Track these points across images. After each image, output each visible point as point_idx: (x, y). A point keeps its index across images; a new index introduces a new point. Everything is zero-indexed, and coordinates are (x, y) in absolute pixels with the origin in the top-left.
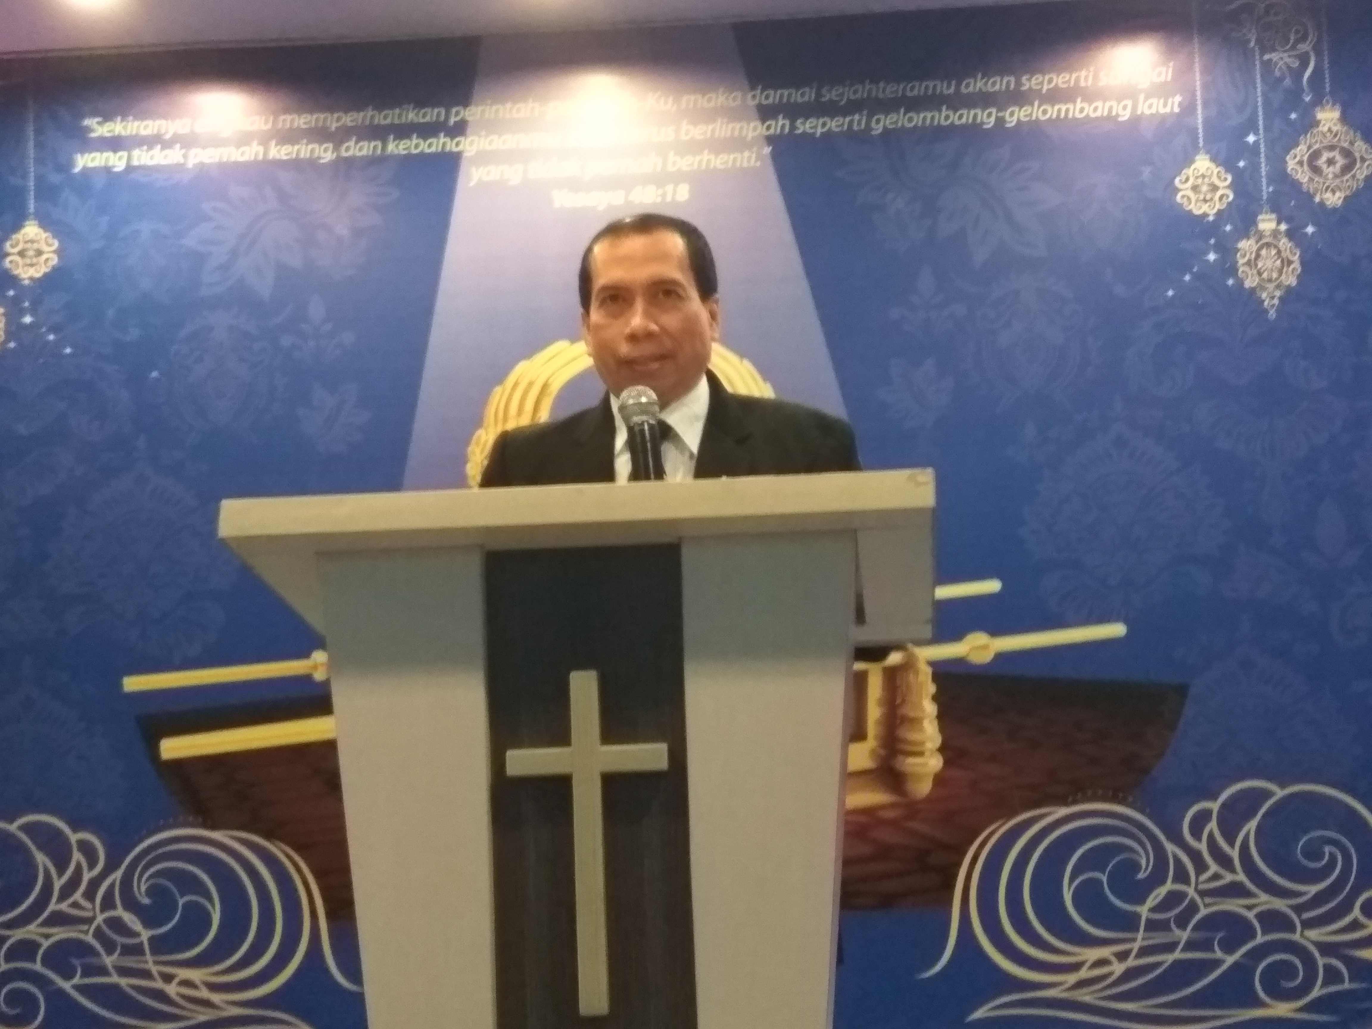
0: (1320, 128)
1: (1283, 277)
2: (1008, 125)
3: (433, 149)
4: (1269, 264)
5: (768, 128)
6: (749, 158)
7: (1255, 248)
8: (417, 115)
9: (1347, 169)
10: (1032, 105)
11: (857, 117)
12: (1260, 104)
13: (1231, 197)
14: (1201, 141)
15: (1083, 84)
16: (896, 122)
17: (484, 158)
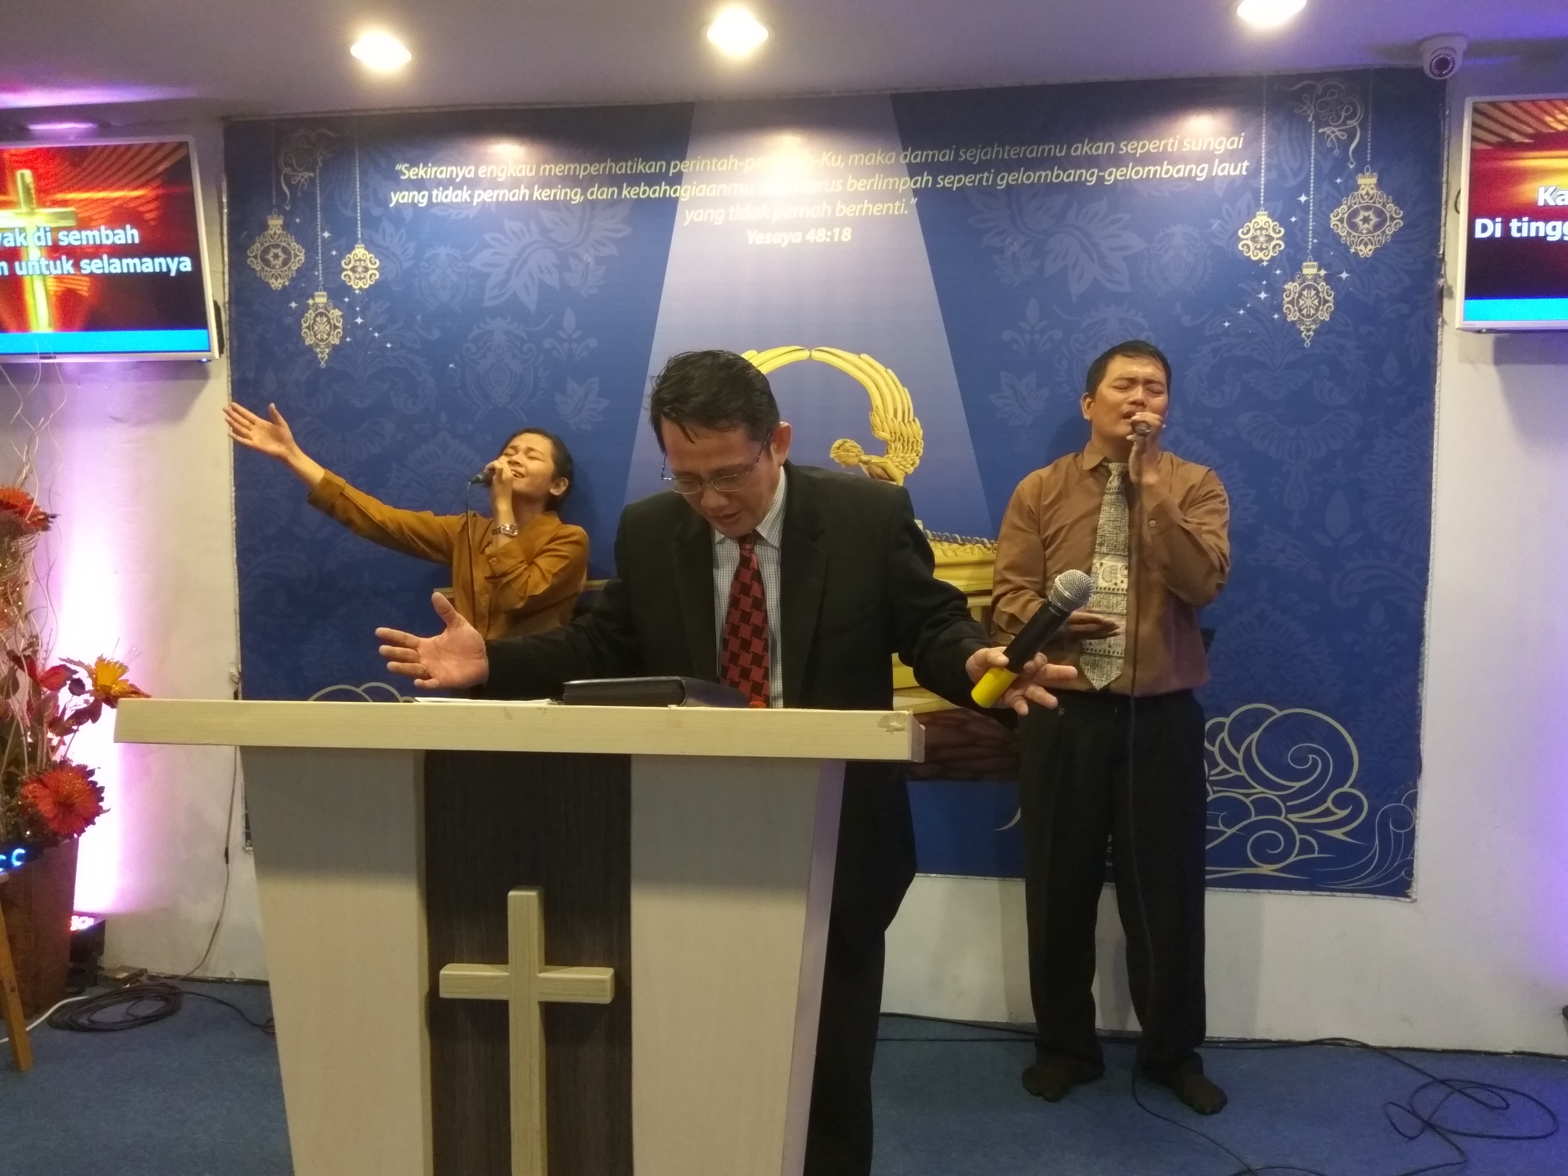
0: (1360, 192)
1: (1319, 313)
2: (1106, 183)
3: (657, 195)
4: (1309, 302)
5: (915, 183)
6: (900, 207)
7: (1298, 289)
8: (644, 167)
9: (1377, 227)
10: (1127, 167)
11: (986, 175)
12: (1312, 169)
13: (1283, 247)
14: (1262, 198)
15: (1170, 150)
16: (1017, 180)
17: (696, 203)
